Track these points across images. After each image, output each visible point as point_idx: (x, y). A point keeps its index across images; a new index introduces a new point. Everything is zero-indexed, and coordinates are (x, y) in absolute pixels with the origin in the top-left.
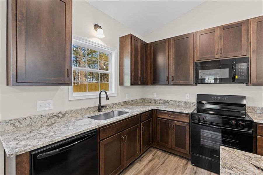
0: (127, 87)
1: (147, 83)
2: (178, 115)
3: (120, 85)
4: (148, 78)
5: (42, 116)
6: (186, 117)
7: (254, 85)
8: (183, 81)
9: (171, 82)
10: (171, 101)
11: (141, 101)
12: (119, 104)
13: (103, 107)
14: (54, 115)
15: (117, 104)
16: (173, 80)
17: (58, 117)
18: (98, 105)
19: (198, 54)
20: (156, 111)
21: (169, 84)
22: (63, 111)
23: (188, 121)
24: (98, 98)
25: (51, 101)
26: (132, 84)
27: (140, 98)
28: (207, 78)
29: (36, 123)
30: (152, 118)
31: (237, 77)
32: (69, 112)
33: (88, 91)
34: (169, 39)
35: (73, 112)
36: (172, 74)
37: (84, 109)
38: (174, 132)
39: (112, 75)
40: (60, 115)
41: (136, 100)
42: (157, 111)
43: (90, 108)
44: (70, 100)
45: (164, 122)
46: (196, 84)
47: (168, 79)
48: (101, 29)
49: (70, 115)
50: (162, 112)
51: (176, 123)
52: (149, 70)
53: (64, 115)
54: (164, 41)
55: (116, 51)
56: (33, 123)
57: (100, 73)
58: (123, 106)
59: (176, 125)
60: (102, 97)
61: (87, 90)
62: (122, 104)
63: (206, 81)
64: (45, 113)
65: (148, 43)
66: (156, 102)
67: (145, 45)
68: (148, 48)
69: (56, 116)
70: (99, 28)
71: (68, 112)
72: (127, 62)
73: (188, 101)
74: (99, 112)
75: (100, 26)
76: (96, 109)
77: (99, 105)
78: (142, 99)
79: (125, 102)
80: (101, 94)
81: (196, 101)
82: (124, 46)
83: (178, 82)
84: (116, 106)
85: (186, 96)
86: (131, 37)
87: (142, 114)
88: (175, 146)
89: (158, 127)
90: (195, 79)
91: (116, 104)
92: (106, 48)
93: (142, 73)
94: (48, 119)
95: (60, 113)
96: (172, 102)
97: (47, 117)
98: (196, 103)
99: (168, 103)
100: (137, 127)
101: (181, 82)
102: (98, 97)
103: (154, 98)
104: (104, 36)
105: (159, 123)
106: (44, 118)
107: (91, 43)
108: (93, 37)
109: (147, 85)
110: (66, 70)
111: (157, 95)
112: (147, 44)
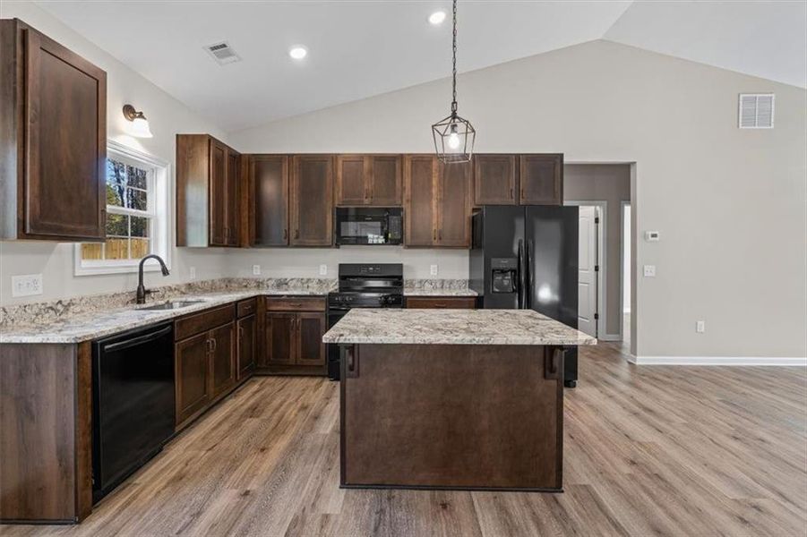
0: (198, 250)
1: (240, 241)
2: (306, 301)
3: (177, 246)
4: (243, 231)
5: (25, 307)
6: (321, 301)
7: (410, 247)
8: (315, 239)
9: (294, 242)
10: (292, 279)
11: (223, 285)
12: (175, 289)
13: (148, 292)
14: (48, 306)
15: (173, 288)
16: (297, 237)
17: (56, 311)
18: (136, 289)
19: (340, 194)
20: (263, 299)
21: (288, 245)
22: (66, 299)
23: (324, 309)
24: (135, 273)
25: (40, 277)
26: (211, 243)
27: (220, 277)
28: (370, 236)
29: (15, 322)
30: (255, 312)
31: (390, 235)
32: (78, 301)
33: (106, 258)
34: (290, 155)
35: (84, 302)
36: (295, 226)
37: (106, 296)
38: (300, 332)
39: (157, 221)
40: (59, 307)
41: (213, 281)
42: (265, 298)
43: (118, 295)
44: (77, 274)
45: (281, 317)
46: (337, 246)
47: (288, 236)
48: (143, 120)
49: (78, 309)
50: (278, 298)
51: (304, 315)
52: (245, 213)
53: (67, 308)
54: (279, 158)
55: (169, 165)
56: (10, 323)
57: (132, 217)
58: (184, 293)
59: (303, 319)
60: (147, 272)
61: (104, 257)
62: (183, 289)
63: (370, 241)
64: (32, 302)
65: (242, 153)
66: (259, 284)
67: (236, 158)
68: (243, 166)
69: (52, 308)
70: (139, 117)
71: (74, 302)
72: (199, 196)
73: (324, 278)
74: (139, 302)
75: (141, 113)
76: (129, 298)
77: (139, 289)
78: (223, 280)
79: (190, 284)
80: (145, 264)
81: (337, 276)
82: (191, 158)
83: (307, 241)
84: (171, 294)
85: (322, 269)
86: (209, 141)
87: (239, 304)
88: (303, 357)
89: (269, 331)
90: (335, 236)
91: (170, 289)
92: (144, 157)
93: (231, 221)
94: (37, 315)
95: (60, 302)
96: (294, 281)
97: (36, 310)
98: (337, 280)
99: (286, 284)
100: (231, 327)
101: (313, 242)
102: (137, 270)
103: (255, 277)
104: (150, 136)
105: (270, 323)
106: (29, 311)
107: (118, 148)
108: (121, 133)
109: (240, 247)
110: (100, 212)
111: (261, 268)
112: (241, 155)
